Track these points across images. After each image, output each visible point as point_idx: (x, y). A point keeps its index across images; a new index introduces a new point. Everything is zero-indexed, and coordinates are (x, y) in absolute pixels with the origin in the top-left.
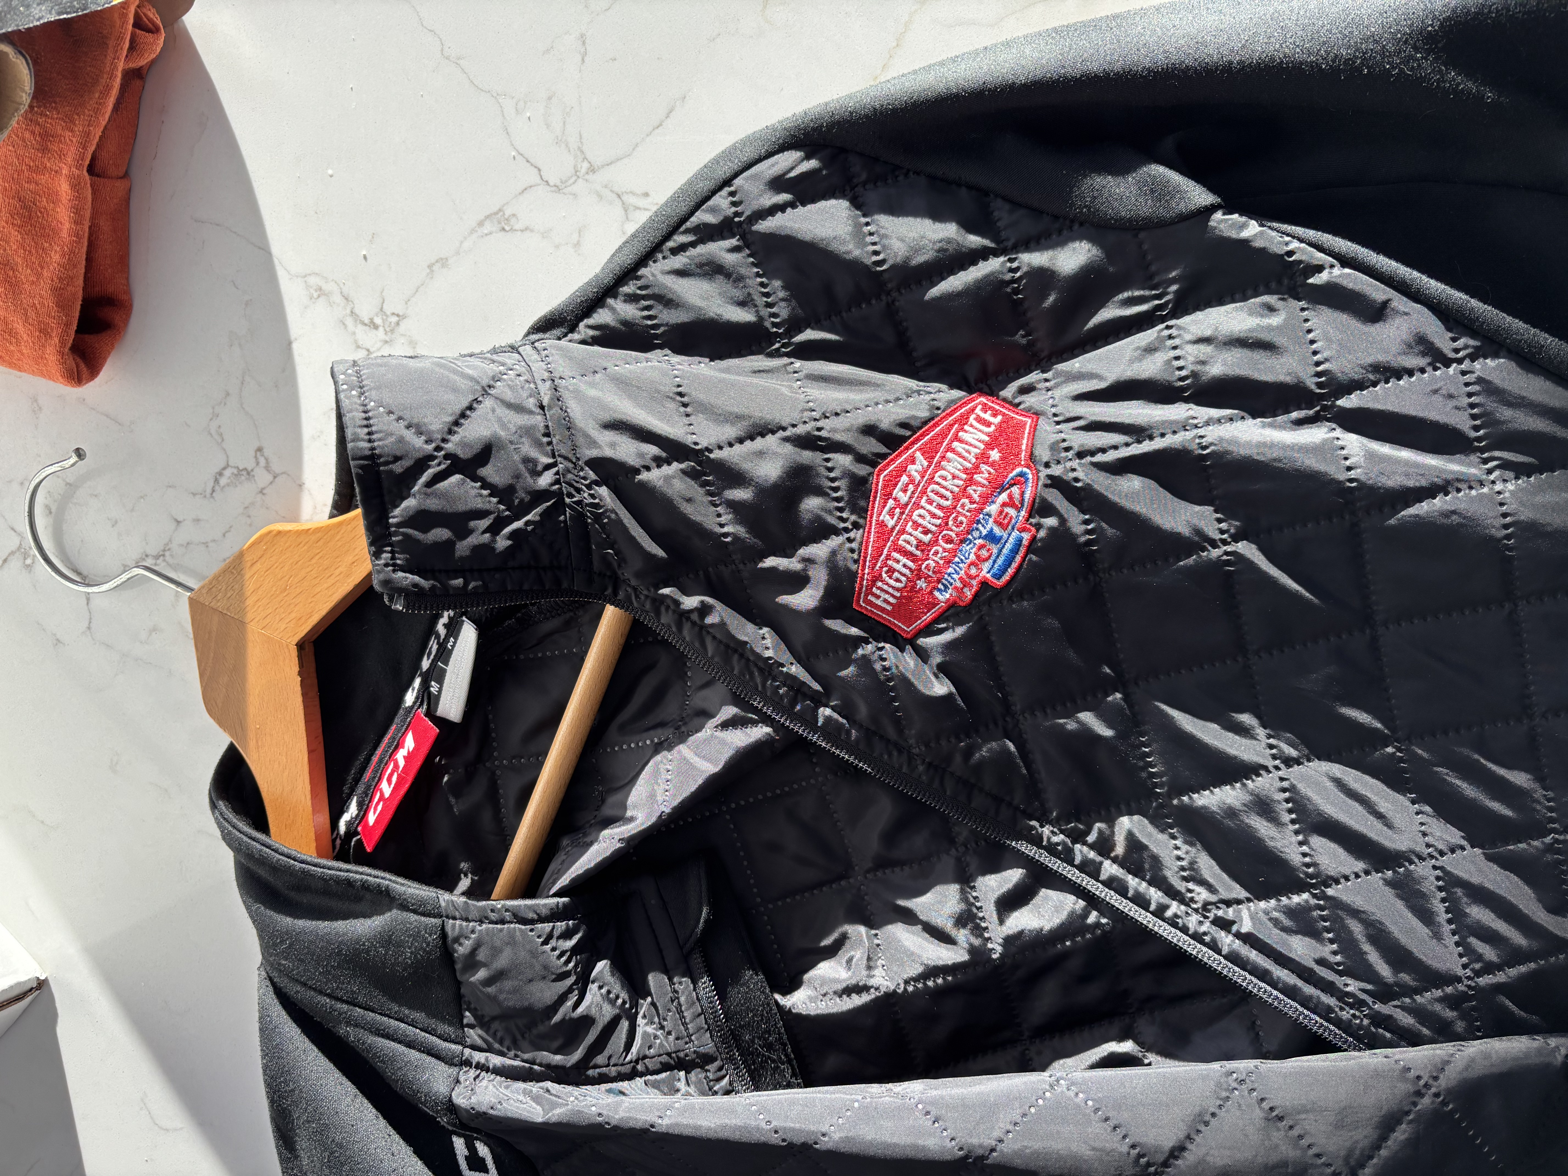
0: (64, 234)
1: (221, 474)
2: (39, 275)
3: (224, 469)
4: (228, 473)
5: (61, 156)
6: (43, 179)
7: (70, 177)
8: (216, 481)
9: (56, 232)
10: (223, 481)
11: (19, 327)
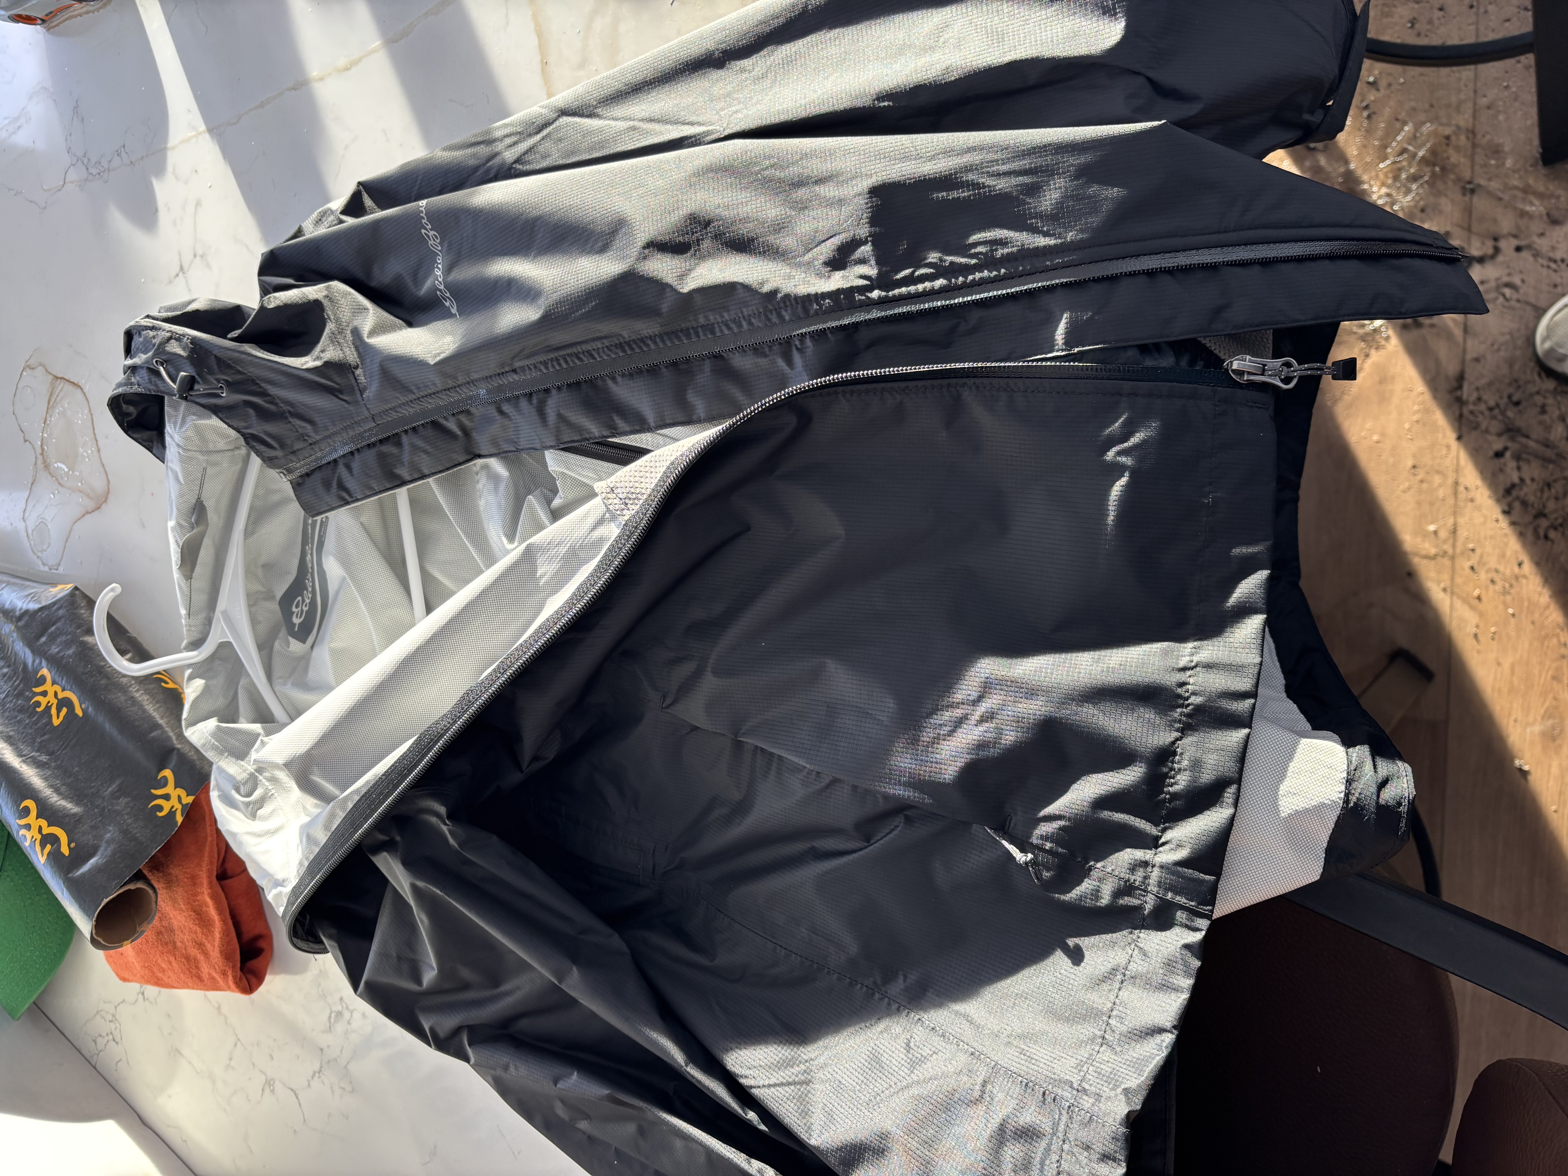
0: (217, 922)
1: (330, 1017)
2: (214, 946)
3: (331, 1013)
4: (333, 1015)
5: (202, 884)
6: (199, 898)
7: (209, 894)
8: (330, 1021)
9: (214, 921)
10: (332, 1020)
11: (214, 974)
